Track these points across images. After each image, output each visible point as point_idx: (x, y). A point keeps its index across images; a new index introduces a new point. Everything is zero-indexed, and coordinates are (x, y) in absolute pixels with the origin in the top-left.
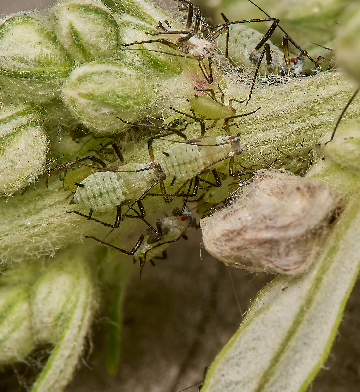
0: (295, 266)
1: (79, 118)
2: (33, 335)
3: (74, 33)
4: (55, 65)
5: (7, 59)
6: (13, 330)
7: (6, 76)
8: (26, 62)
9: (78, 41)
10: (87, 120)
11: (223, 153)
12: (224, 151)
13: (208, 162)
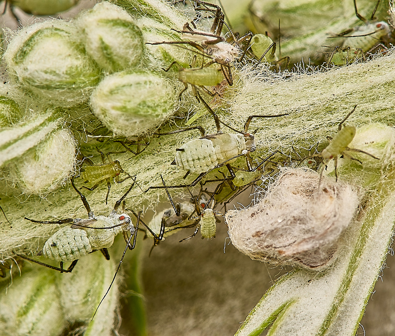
0: (322, 263)
1: (109, 127)
2: (63, 314)
3: (104, 48)
4: (84, 75)
5: (40, 73)
6: (44, 312)
7: (38, 88)
8: (58, 75)
9: (109, 55)
10: (118, 128)
11: (237, 150)
12: (239, 148)
13: (222, 158)
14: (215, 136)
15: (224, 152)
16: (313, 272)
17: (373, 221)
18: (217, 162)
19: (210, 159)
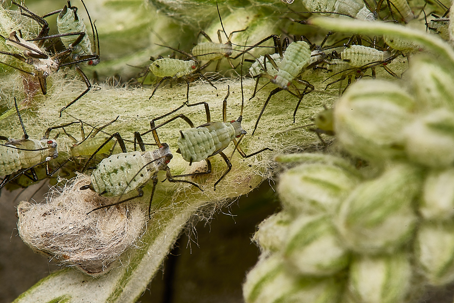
11: (40, 156)
12: (42, 154)
13: (26, 164)
14: (20, 143)
15: (28, 158)
16: (90, 276)
17: (154, 239)
18: (21, 167)
19: (14, 164)
